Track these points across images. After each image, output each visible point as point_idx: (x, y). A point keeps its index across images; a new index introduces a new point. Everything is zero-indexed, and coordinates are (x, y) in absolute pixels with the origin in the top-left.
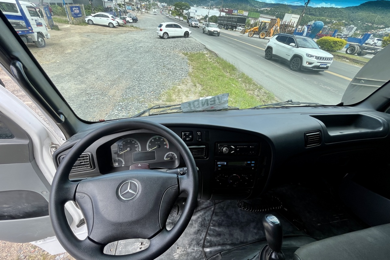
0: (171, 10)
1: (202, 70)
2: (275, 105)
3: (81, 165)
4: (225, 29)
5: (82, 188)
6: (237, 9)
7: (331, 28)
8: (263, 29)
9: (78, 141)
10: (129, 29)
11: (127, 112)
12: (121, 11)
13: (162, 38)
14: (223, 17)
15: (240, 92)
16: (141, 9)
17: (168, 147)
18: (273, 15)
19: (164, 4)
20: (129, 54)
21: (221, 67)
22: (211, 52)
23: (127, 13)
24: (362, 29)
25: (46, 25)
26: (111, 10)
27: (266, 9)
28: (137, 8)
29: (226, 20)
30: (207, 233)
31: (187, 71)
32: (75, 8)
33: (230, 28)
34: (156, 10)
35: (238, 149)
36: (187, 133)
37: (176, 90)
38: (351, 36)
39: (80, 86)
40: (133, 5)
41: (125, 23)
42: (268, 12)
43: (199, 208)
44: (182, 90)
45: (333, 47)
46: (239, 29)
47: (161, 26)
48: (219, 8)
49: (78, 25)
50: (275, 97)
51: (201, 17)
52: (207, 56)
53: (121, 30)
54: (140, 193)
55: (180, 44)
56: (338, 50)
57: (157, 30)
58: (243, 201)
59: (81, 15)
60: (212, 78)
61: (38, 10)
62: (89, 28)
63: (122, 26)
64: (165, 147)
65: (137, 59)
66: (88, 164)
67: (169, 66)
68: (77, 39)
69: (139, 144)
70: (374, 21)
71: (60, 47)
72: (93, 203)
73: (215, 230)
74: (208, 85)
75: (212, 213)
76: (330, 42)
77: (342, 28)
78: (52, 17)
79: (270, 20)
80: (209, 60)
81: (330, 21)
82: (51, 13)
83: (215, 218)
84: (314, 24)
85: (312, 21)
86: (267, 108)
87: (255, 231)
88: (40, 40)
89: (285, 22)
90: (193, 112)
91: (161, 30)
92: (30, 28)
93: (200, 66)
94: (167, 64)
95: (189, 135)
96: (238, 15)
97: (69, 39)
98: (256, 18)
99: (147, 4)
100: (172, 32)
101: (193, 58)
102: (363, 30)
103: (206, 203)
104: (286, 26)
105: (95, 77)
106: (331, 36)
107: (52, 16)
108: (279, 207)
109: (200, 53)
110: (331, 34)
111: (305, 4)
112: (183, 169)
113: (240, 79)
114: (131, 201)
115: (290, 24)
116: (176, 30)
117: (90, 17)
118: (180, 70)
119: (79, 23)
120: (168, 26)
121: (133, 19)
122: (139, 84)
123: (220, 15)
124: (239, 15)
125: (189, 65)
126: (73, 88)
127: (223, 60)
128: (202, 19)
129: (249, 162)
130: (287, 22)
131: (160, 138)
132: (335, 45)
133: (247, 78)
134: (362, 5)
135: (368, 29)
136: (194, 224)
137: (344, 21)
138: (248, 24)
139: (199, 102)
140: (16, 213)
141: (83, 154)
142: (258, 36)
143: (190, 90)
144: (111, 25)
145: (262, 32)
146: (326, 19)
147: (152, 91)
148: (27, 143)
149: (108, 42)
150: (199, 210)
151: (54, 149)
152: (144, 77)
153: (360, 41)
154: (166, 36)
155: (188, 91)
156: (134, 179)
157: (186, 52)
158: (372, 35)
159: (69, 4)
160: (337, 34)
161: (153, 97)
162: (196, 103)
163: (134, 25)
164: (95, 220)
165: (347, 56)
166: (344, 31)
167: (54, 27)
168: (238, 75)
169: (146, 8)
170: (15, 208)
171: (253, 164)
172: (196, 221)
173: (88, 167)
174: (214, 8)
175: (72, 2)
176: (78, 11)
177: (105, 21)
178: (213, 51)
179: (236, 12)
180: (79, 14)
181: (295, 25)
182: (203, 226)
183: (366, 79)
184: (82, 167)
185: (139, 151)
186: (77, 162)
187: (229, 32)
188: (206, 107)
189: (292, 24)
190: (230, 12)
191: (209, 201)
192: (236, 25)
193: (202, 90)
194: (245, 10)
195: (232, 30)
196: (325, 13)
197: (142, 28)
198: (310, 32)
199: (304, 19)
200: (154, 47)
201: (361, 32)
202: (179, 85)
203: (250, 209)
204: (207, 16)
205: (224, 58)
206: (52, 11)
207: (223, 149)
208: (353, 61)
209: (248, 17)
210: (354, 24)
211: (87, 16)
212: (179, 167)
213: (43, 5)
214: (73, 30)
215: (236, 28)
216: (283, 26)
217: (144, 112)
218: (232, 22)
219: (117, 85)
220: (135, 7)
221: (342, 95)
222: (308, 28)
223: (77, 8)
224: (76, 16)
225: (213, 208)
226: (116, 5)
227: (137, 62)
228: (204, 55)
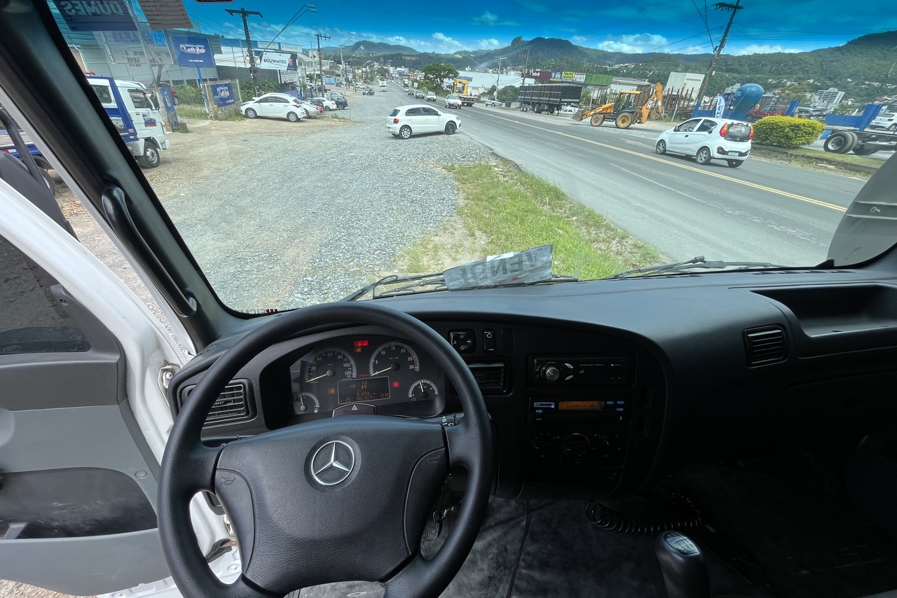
0: (416, 81)
1: (486, 201)
2: (663, 269)
3: (226, 408)
4: (536, 112)
5: (230, 459)
6: (560, 70)
7: (781, 97)
8: (624, 108)
9: (221, 355)
10: (329, 122)
11: (322, 296)
12: (313, 88)
13: (398, 137)
14: (529, 87)
15: (576, 247)
16: (354, 83)
17: (417, 369)
18: (642, 76)
19: (402, 69)
20: (329, 174)
21: (530, 192)
22: (505, 161)
23: (326, 91)
24: (859, 96)
25: (163, 123)
26: (294, 88)
27: (626, 67)
28: (347, 80)
29: (536, 95)
30: (512, 584)
31: (453, 205)
32: (221, 88)
33: (546, 110)
34: (385, 83)
35: (583, 371)
36: (462, 334)
37: (430, 246)
38: (833, 113)
39: (224, 244)
40: (339, 75)
41: (321, 111)
42: (630, 72)
43: (491, 522)
44: (442, 245)
45: (791, 139)
46: (566, 111)
47: (395, 113)
48: (521, 71)
49: (226, 120)
50: (661, 256)
51: (482, 91)
52: (497, 169)
53: (313, 127)
54: (358, 468)
55: (437, 148)
56: (804, 144)
57: (387, 121)
58: (601, 505)
59: (233, 100)
60: (509, 217)
61: (149, 95)
62: (248, 124)
63: (315, 118)
64: (411, 367)
65: (346, 182)
66: (241, 406)
67: (413, 195)
68: (222, 147)
69: (353, 362)
70: (886, 76)
71: (189, 166)
72: (253, 493)
73: (533, 578)
74: (502, 234)
75: (522, 533)
76: (782, 127)
77: (808, 95)
78: (176, 107)
79: (636, 87)
80: (501, 178)
81: (778, 83)
82: (173, 100)
83: (531, 548)
84: (739, 90)
85: (733, 84)
86: (645, 277)
87: (636, 584)
88: (148, 153)
89: (671, 90)
90: (473, 288)
91: (396, 121)
92: (131, 130)
93: (483, 193)
94: (409, 192)
95: (466, 338)
96: (562, 82)
97: (206, 148)
98: (603, 86)
99: (366, 72)
100: (420, 123)
101: (465, 177)
102: (862, 97)
103: (508, 509)
104: (674, 99)
105: (256, 223)
106: (783, 115)
107: (175, 105)
108: (694, 523)
109: (480, 164)
110: (784, 110)
111: (715, 49)
112: (454, 417)
113: (574, 218)
114: (339, 489)
115: (684, 94)
116: (427, 120)
117: (250, 104)
118: (439, 203)
119: (228, 116)
120: (411, 112)
121: (338, 103)
122: (349, 235)
123: (523, 83)
124: (566, 82)
125: (458, 190)
126: (211, 248)
127: (533, 177)
128: (484, 94)
129: (611, 403)
130: (676, 89)
131: (398, 348)
132: (796, 134)
133: (590, 215)
134: (849, 43)
135: (872, 94)
136: (479, 562)
137: (812, 81)
138: (586, 100)
139: (485, 265)
140: (77, 522)
141: (231, 382)
142: (614, 123)
143: (461, 246)
144: (292, 118)
145: (622, 115)
146: (768, 79)
147: (376, 250)
148: (116, 361)
149: (286, 151)
150: (491, 527)
151: (168, 375)
152: (359, 221)
153: (857, 122)
154: (406, 134)
155: (457, 247)
156: (344, 437)
157: (450, 164)
158: (884, 108)
159: (211, 80)
160: (797, 110)
161: (378, 262)
162: (479, 269)
163: (340, 113)
164: (257, 534)
165: (828, 156)
166: (815, 102)
167: (177, 127)
168: (570, 209)
169: (365, 79)
170: (75, 510)
171: (620, 406)
172: (484, 553)
173: (240, 412)
174: (510, 70)
175: (217, 77)
176: (227, 94)
177: (279, 109)
178: (511, 159)
179: (558, 75)
180: (228, 98)
181: (694, 96)
182: (502, 568)
183: (885, 203)
184: (227, 413)
185: (353, 378)
186: (219, 401)
187: (544, 118)
188: (500, 277)
189: (686, 94)
190: (544, 77)
191: (513, 503)
192: (560, 101)
193: (488, 243)
194: (579, 70)
195: (552, 112)
196: (763, 66)
197: (355, 120)
198: (732, 108)
199: (716, 82)
200: (380, 158)
201: (856, 102)
202: (437, 235)
203: (618, 527)
204: (494, 89)
205: (536, 174)
206: (176, 96)
207: (545, 371)
208: (846, 168)
209: (585, 85)
210: (836, 86)
211: (244, 102)
212: (444, 413)
213: (160, 85)
214: (216, 130)
215: (559, 108)
216: (668, 98)
217: (362, 293)
218: (550, 97)
219: (302, 239)
220: (342, 79)
221: (826, 245)
222: (726, 100)
223: (227, 88)
224: (222, 102)
225: (525, 522)
226: (303, 77)
227: (344, 190)
228: (490, 168)
